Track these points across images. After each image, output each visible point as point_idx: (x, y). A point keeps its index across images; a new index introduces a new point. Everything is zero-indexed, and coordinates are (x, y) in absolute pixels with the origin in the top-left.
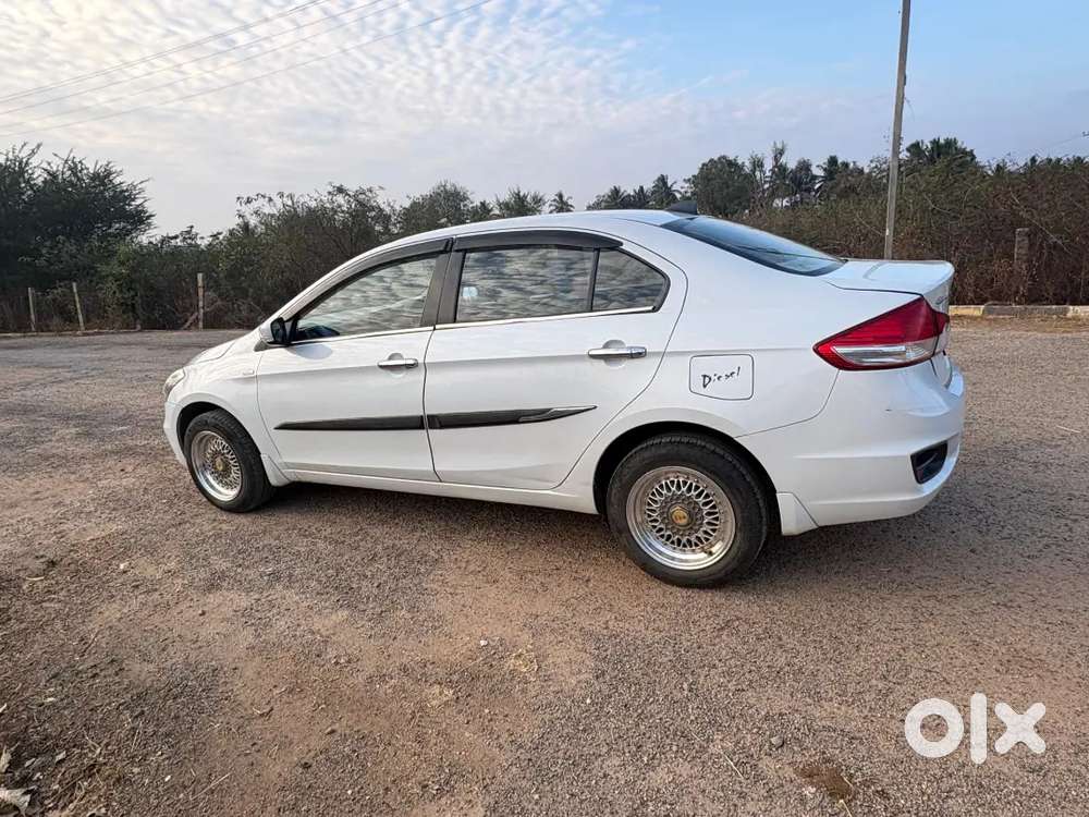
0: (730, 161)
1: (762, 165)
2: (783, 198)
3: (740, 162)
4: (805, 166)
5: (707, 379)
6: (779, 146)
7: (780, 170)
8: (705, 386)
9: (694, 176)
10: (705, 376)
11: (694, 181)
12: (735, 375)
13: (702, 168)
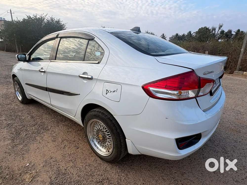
0: (207, 28)
1: (215, 30)
2: (222, 39)
3: (210, 29)
4: (230, 32)
5: (107, 91)
6: (221, 25)
7: (222, 32)
8: (106, 94)
9: (196, 32)
10: (107, 90)
11: (197, 33)
12: (115, 92)
13: (199, 30)
